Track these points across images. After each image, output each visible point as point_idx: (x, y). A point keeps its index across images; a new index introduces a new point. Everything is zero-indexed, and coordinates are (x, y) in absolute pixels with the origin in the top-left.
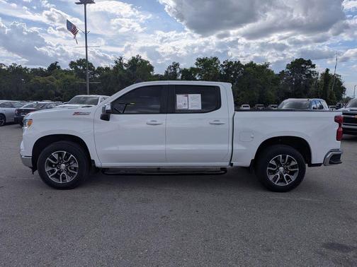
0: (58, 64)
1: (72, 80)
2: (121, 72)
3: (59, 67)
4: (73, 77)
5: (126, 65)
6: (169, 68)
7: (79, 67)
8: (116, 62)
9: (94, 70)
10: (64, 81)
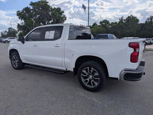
0: (96, 23)
1: (100, 29)
2: (121, 24)
3: (97, 24)
4: (101, 28)
5: (125, 20)
6: (148, 19)
7: (103, 23)
8: (120, 19)
9: (109, 24)
10: (97, 30)
